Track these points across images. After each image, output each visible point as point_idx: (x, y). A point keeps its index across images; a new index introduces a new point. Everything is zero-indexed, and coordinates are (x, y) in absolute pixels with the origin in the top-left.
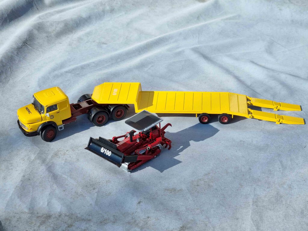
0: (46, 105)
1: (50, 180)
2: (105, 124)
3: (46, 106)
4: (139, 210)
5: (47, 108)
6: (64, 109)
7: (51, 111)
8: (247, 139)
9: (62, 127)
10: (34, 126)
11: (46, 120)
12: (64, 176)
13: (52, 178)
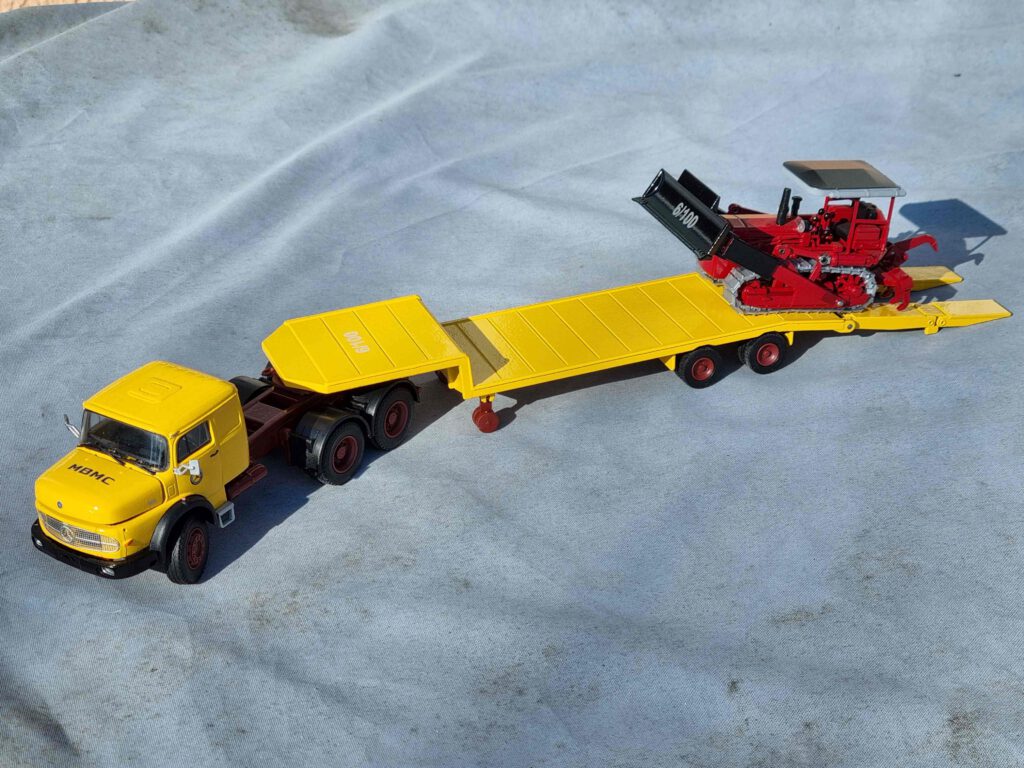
0: (174, 432)
1: (324, 708)
2: (356, 470)
3: (175, 435)
4: (752, 713)
5: (179, 444)
6: (232, 435)
7: (191, 453)
8: (884, 401)
9: (229, 513)
10: (140, 530)
11: (178, 495)
12: (361, 683)
13: (325, 701)
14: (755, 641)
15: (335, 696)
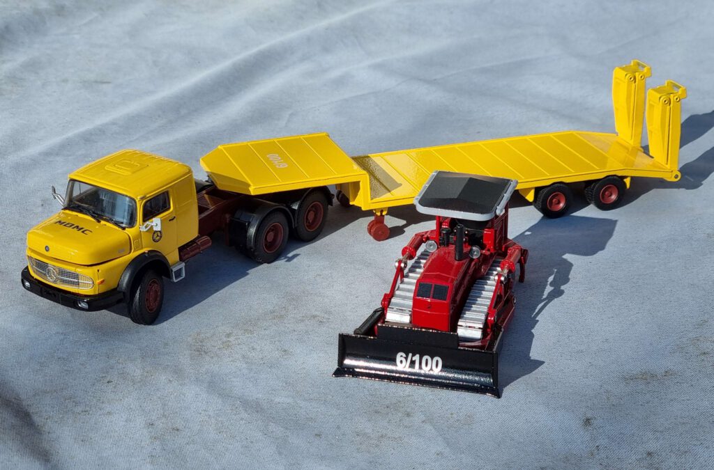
0: (142, 196)
1: (244, 415)
3: (142, 199)
5: (145, 206)
9: (180, 270)
10: (110, 273)
11: (142, 248)
13: (246, 411)
14: (607, 391)
15: (255, 407)
